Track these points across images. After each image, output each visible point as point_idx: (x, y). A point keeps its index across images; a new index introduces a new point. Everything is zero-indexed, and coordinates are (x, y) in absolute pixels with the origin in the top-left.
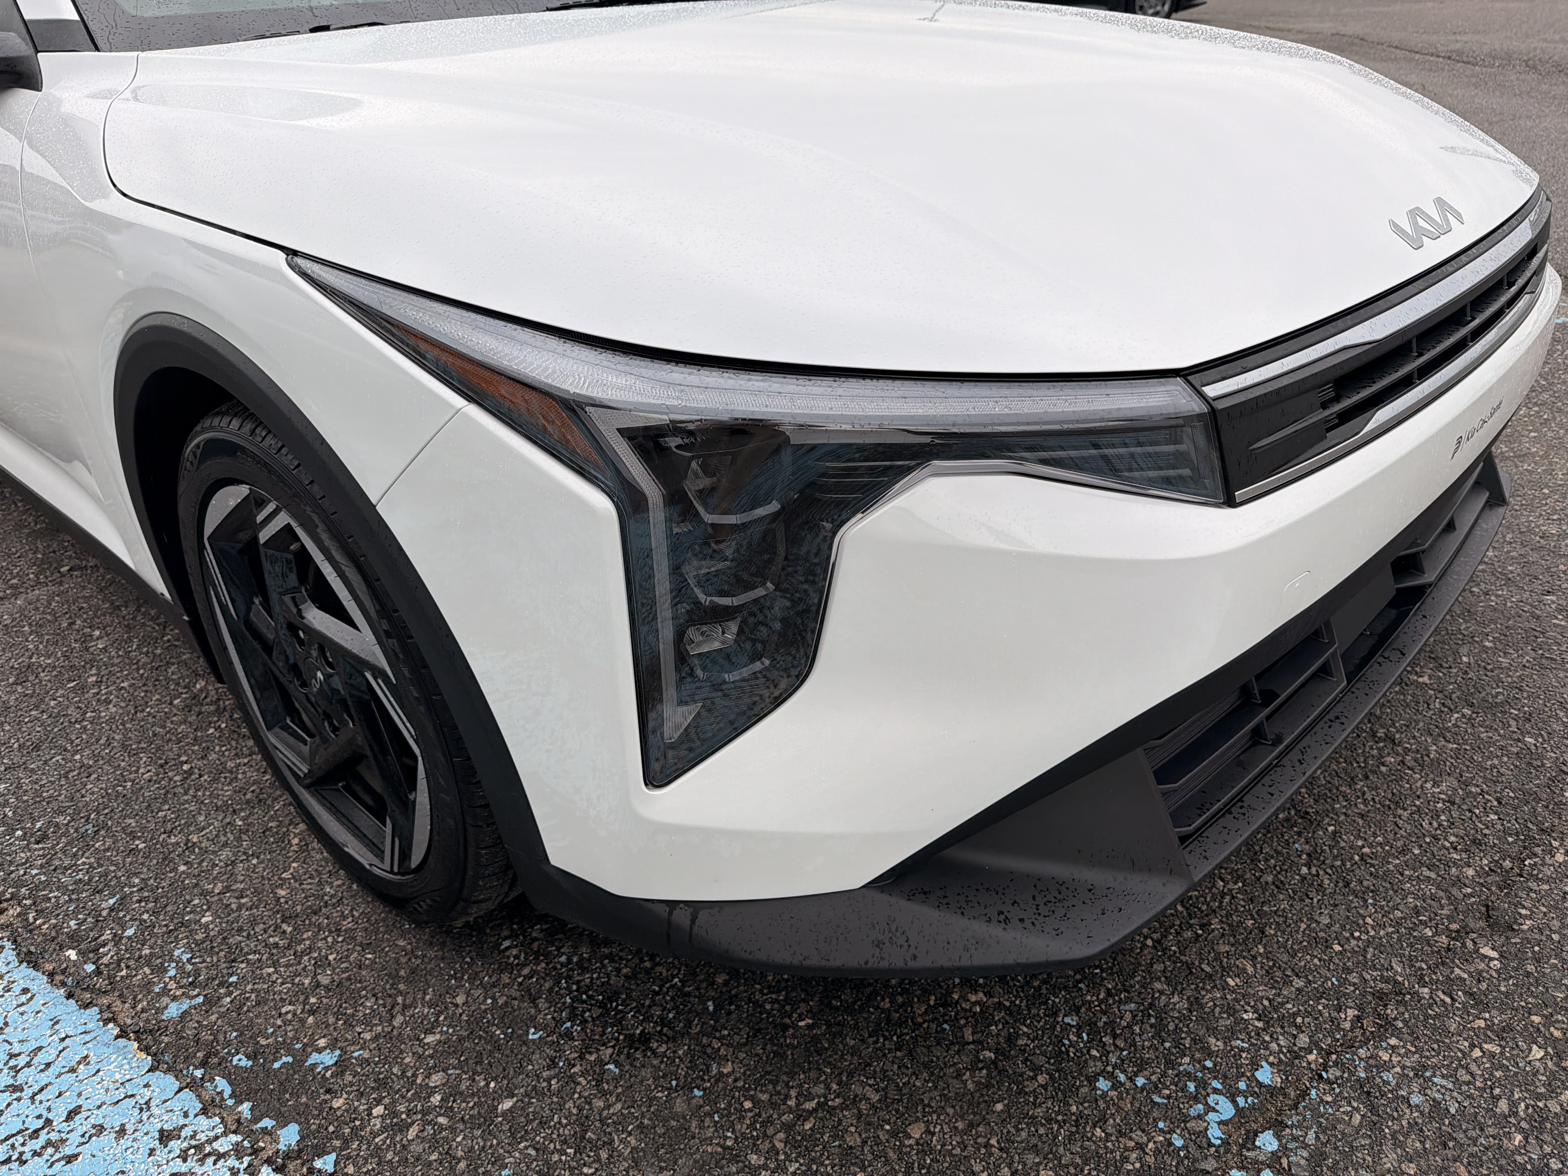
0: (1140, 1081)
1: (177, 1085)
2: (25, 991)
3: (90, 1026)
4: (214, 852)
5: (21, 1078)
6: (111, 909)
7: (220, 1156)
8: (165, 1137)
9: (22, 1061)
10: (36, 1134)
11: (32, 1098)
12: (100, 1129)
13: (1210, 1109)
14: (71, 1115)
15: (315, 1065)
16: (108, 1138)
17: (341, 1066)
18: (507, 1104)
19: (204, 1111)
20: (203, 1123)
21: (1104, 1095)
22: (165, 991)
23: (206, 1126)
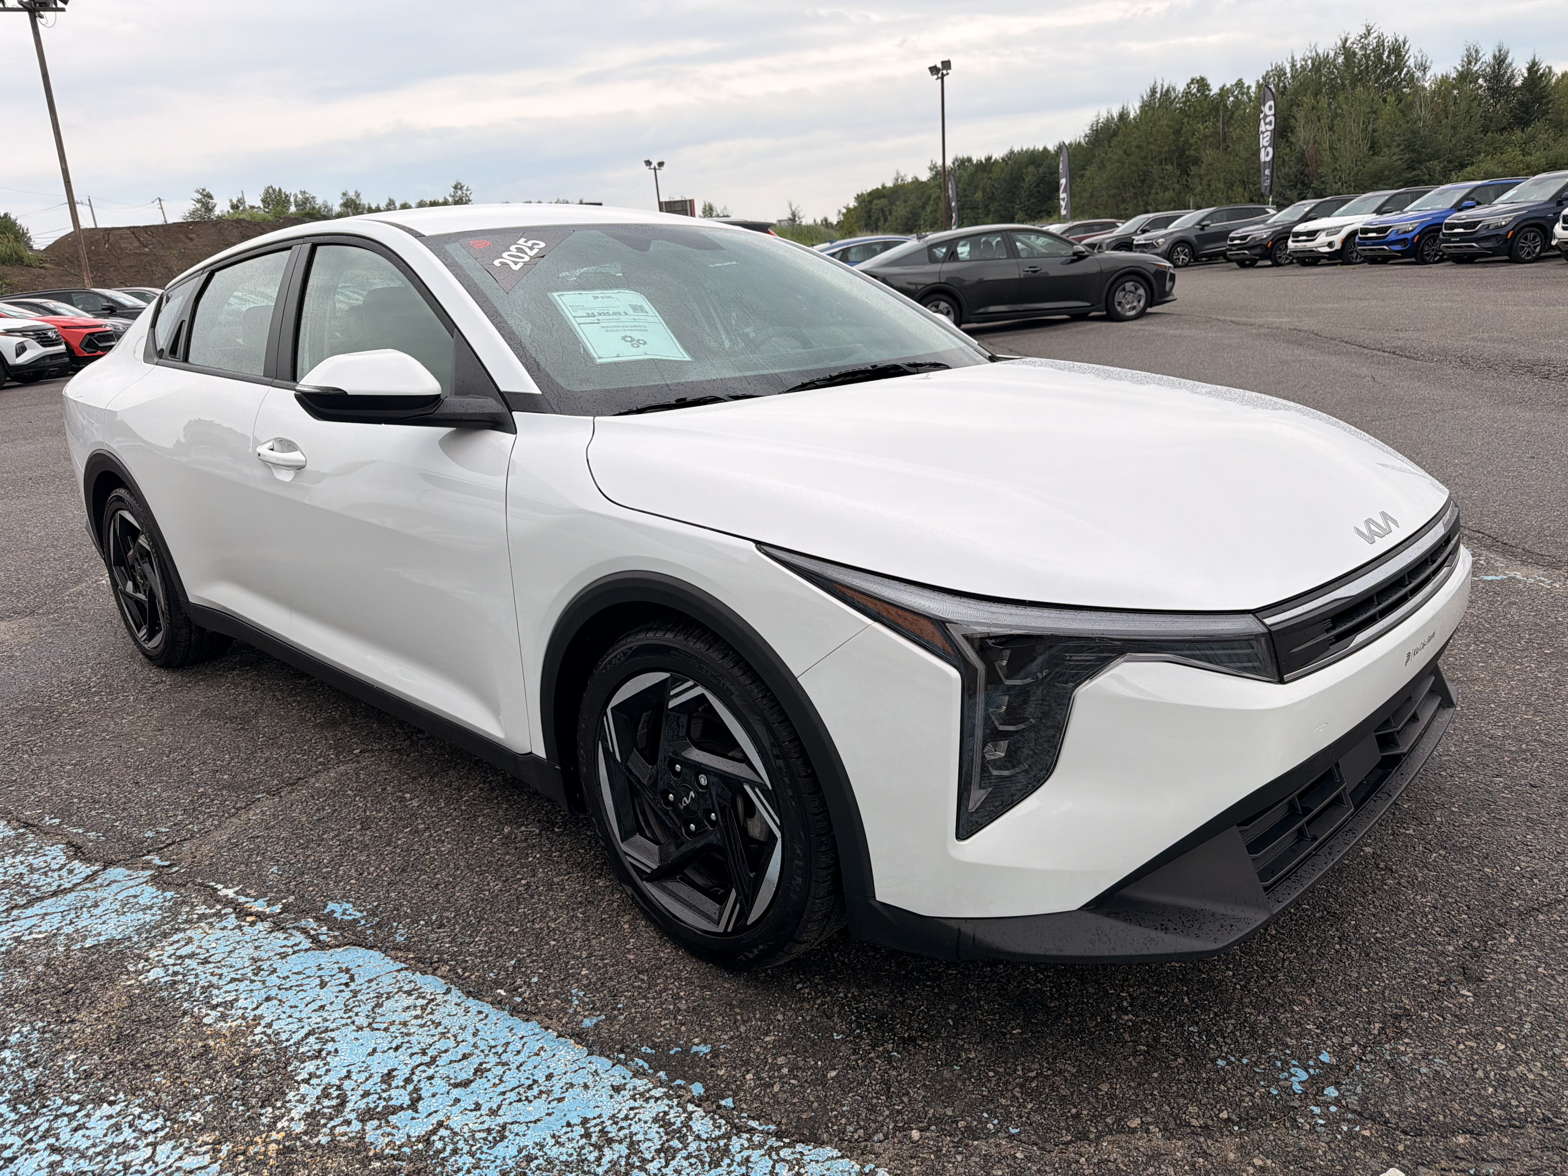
0: (1245, 1061)
1: (610, 1063)
2: (480, 1012)
3: (537, 1031)
4: (571, 934)
5: (504, 1058)
6: (514, 967)
7: (657, 1099)
8: (617, 1089)
9: (500, 1050)
10: (530, 1087)
11: (518, 1068)
12: (572, 1085)
13: (1292, 1075)
14: (549, 1077)
15: (696, 1053)
16: (578, 1090)
17: (715, 1054)
18: (833, 1074)
19: (634, 1076)
20: (637, 1082)
21: (1223, 1068)
22: (576, 1013)
23: (641, 1084)
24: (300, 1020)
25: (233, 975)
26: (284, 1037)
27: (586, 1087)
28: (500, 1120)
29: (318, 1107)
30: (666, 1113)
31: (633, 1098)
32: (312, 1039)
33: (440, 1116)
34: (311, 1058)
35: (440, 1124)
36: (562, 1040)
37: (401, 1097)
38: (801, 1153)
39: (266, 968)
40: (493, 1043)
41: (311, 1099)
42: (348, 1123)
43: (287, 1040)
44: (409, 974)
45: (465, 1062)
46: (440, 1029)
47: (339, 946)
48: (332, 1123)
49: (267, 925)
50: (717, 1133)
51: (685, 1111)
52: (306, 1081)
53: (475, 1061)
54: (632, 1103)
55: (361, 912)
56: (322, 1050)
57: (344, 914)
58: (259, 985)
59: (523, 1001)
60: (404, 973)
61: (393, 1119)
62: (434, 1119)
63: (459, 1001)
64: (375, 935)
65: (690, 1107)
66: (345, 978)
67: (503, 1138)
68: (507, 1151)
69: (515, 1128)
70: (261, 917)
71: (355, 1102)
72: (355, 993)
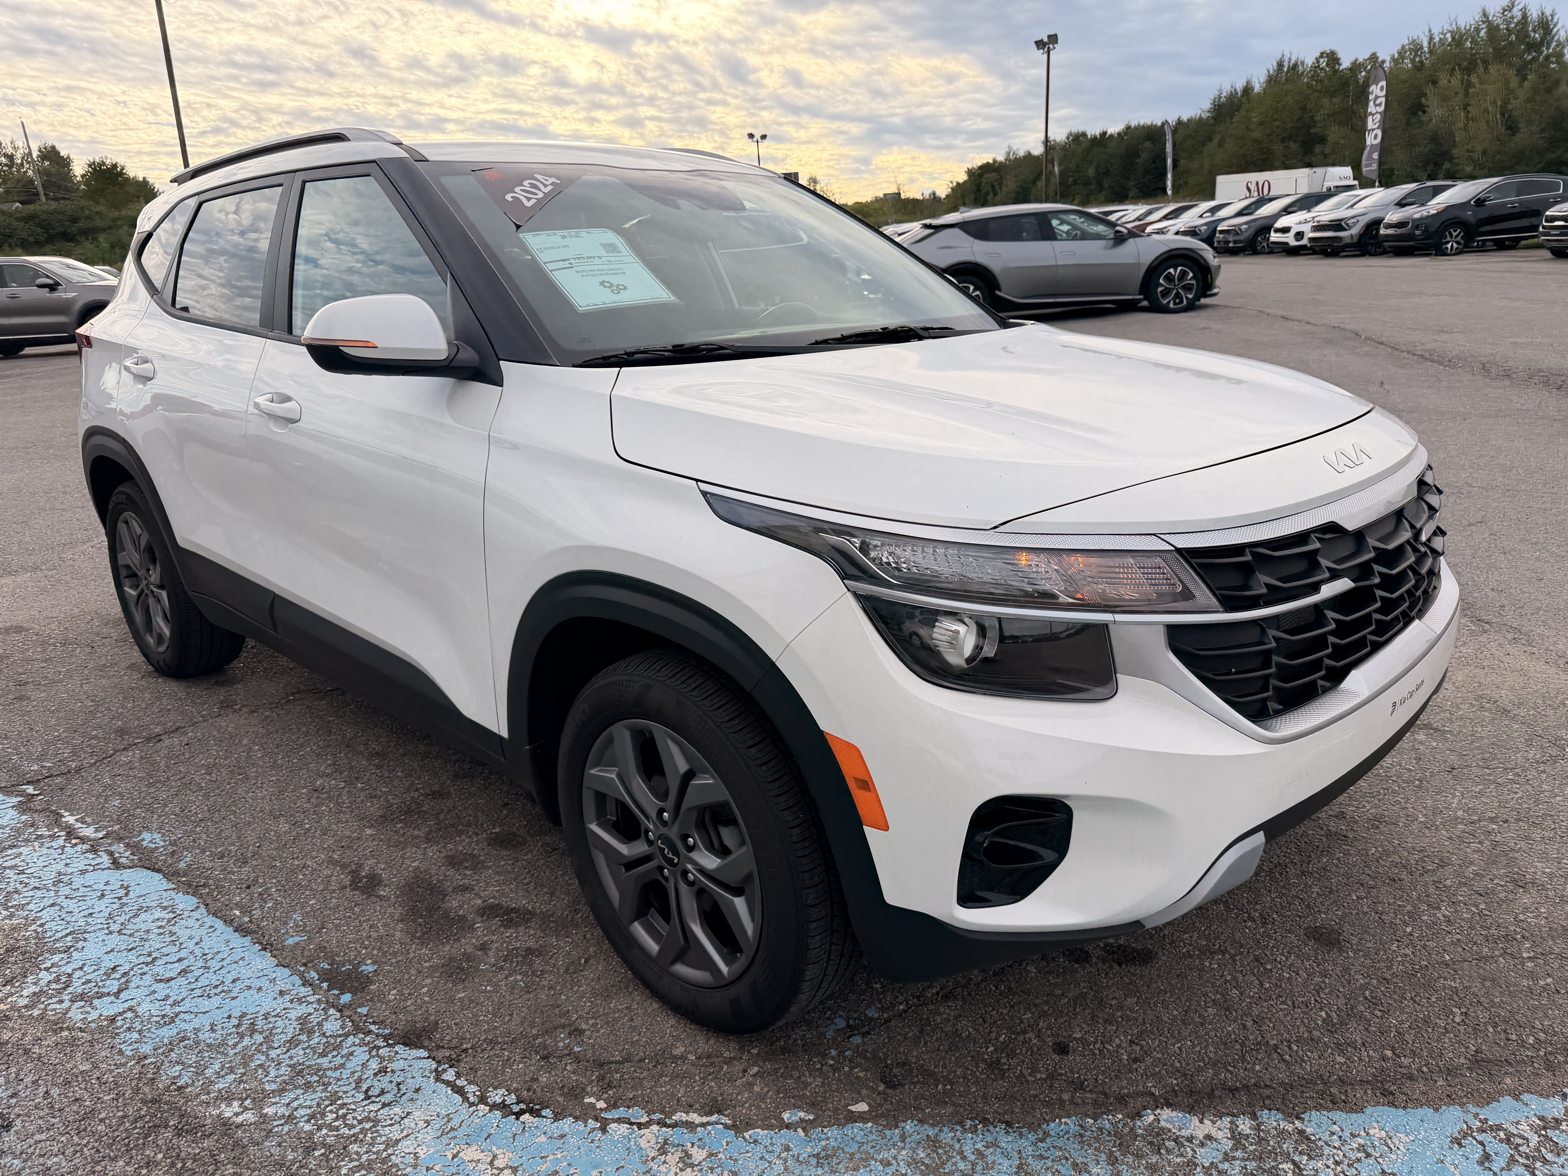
24: (68, 923)
25: (37, 885)
26: (49, 934)
27: (260, 989)
28: (177, 1009)
29: (46, 988)
30: (310, 1014)
31: (291, 1001)
32: (69, 938)
33: (133, 1003)
34: (60, 952)
35: (130, 1009)
36: (264, 952)
37: (113, 986)
38: (397, 1053)
39: (65, 880)
40: (207, 951)
41: (43, 983)
42: (62, 1002)
43: (50, 937)
44: (173, 893)
45: (177, 965)
46: (173, 938)
47: (130, 868)
48: (50, 1001)
49: (86, 847)
50: (340, 1032)
51: (326, 1013)
52: (47, 969)
53: (185, 963)
54: (288, 1005)
55: (165, 841)
56: (72, 947)
57: (151, 842)
58: (52, 893)
59: (251, 922)
60: (169, 892)
61: (96, 1002)
62: (126, 1005)
63: (199, 917)
64: (165, 861)
65: (332, 1011)
66: (122, 892)
67: (174, 1022)
68: (168, 1033)
69: (186, 1017)
70: (83, 840)
71: (77, 986)
72: (123, 905)
